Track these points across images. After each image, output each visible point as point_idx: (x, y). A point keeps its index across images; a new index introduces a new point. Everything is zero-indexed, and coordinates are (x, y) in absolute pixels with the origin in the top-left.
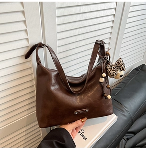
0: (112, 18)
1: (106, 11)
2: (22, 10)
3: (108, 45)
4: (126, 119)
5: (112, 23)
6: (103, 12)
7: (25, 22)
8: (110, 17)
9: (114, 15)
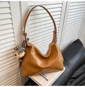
0: (60, 13)
1: (56, 9)
2: (9, 6)
3: (58, 28)
4: (70, 69)
5: (60, 15)
6: (55, 9)
7: (11, 13)
8: (59, 12)
9: (61, 11)
